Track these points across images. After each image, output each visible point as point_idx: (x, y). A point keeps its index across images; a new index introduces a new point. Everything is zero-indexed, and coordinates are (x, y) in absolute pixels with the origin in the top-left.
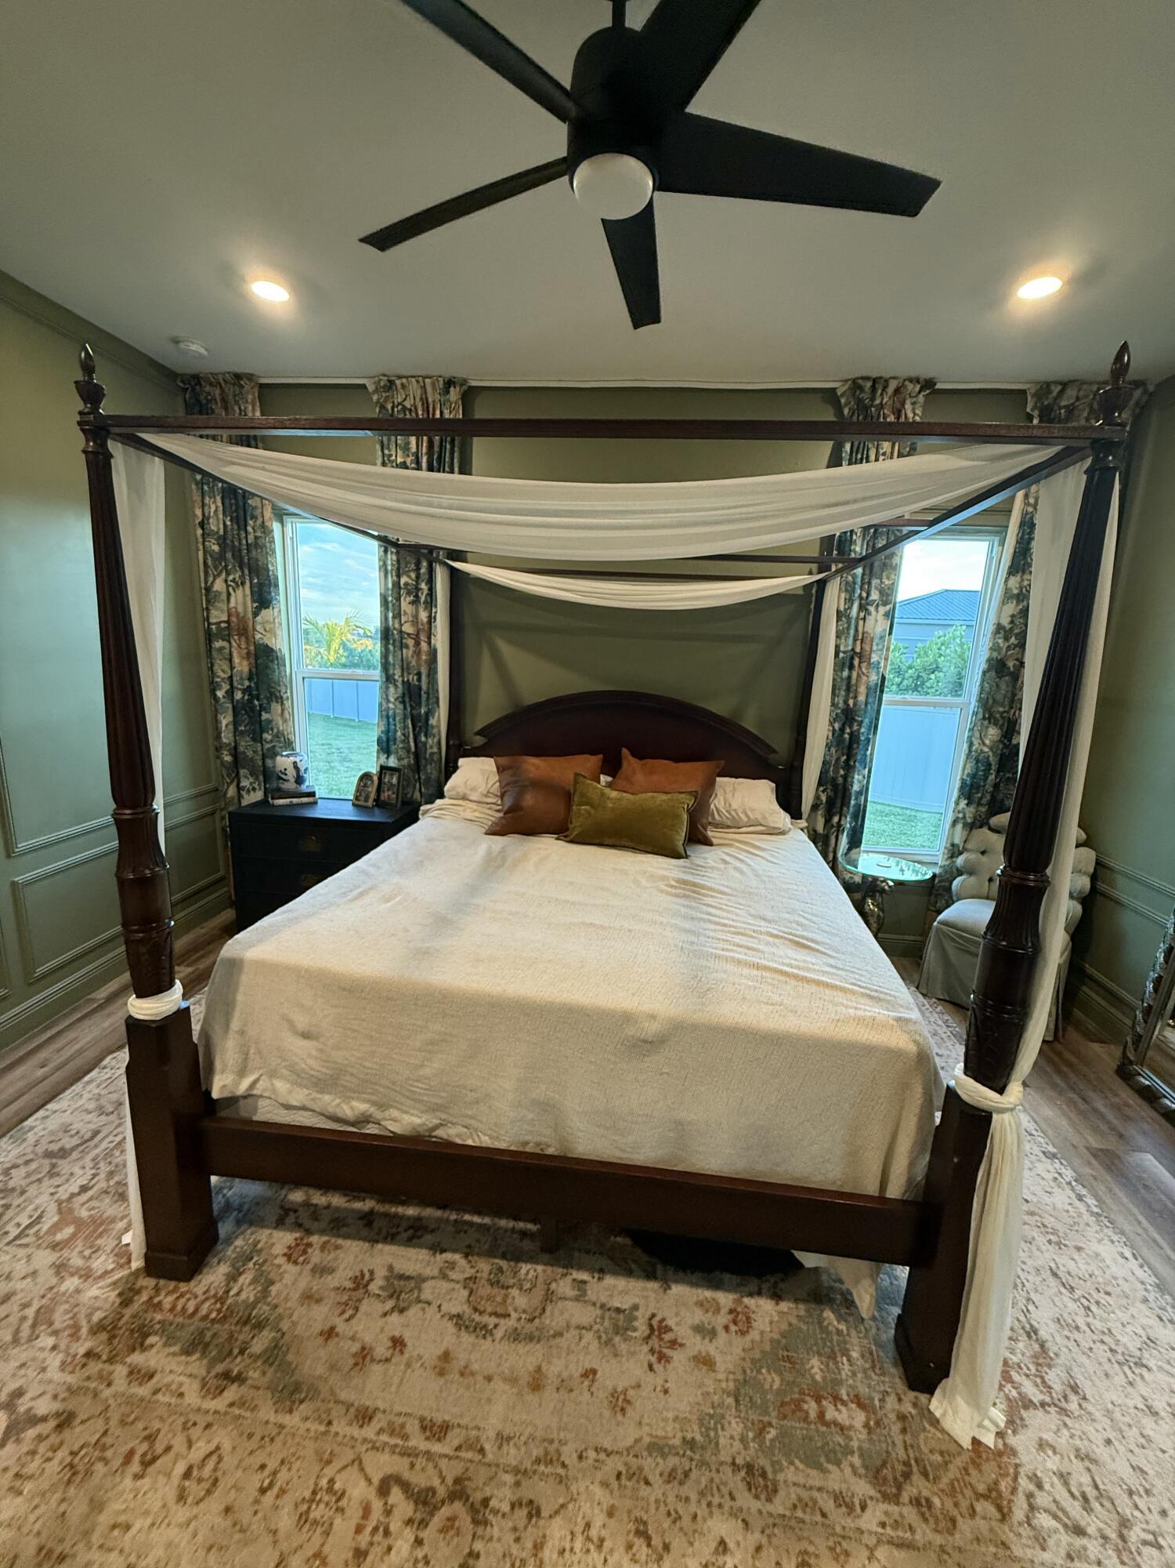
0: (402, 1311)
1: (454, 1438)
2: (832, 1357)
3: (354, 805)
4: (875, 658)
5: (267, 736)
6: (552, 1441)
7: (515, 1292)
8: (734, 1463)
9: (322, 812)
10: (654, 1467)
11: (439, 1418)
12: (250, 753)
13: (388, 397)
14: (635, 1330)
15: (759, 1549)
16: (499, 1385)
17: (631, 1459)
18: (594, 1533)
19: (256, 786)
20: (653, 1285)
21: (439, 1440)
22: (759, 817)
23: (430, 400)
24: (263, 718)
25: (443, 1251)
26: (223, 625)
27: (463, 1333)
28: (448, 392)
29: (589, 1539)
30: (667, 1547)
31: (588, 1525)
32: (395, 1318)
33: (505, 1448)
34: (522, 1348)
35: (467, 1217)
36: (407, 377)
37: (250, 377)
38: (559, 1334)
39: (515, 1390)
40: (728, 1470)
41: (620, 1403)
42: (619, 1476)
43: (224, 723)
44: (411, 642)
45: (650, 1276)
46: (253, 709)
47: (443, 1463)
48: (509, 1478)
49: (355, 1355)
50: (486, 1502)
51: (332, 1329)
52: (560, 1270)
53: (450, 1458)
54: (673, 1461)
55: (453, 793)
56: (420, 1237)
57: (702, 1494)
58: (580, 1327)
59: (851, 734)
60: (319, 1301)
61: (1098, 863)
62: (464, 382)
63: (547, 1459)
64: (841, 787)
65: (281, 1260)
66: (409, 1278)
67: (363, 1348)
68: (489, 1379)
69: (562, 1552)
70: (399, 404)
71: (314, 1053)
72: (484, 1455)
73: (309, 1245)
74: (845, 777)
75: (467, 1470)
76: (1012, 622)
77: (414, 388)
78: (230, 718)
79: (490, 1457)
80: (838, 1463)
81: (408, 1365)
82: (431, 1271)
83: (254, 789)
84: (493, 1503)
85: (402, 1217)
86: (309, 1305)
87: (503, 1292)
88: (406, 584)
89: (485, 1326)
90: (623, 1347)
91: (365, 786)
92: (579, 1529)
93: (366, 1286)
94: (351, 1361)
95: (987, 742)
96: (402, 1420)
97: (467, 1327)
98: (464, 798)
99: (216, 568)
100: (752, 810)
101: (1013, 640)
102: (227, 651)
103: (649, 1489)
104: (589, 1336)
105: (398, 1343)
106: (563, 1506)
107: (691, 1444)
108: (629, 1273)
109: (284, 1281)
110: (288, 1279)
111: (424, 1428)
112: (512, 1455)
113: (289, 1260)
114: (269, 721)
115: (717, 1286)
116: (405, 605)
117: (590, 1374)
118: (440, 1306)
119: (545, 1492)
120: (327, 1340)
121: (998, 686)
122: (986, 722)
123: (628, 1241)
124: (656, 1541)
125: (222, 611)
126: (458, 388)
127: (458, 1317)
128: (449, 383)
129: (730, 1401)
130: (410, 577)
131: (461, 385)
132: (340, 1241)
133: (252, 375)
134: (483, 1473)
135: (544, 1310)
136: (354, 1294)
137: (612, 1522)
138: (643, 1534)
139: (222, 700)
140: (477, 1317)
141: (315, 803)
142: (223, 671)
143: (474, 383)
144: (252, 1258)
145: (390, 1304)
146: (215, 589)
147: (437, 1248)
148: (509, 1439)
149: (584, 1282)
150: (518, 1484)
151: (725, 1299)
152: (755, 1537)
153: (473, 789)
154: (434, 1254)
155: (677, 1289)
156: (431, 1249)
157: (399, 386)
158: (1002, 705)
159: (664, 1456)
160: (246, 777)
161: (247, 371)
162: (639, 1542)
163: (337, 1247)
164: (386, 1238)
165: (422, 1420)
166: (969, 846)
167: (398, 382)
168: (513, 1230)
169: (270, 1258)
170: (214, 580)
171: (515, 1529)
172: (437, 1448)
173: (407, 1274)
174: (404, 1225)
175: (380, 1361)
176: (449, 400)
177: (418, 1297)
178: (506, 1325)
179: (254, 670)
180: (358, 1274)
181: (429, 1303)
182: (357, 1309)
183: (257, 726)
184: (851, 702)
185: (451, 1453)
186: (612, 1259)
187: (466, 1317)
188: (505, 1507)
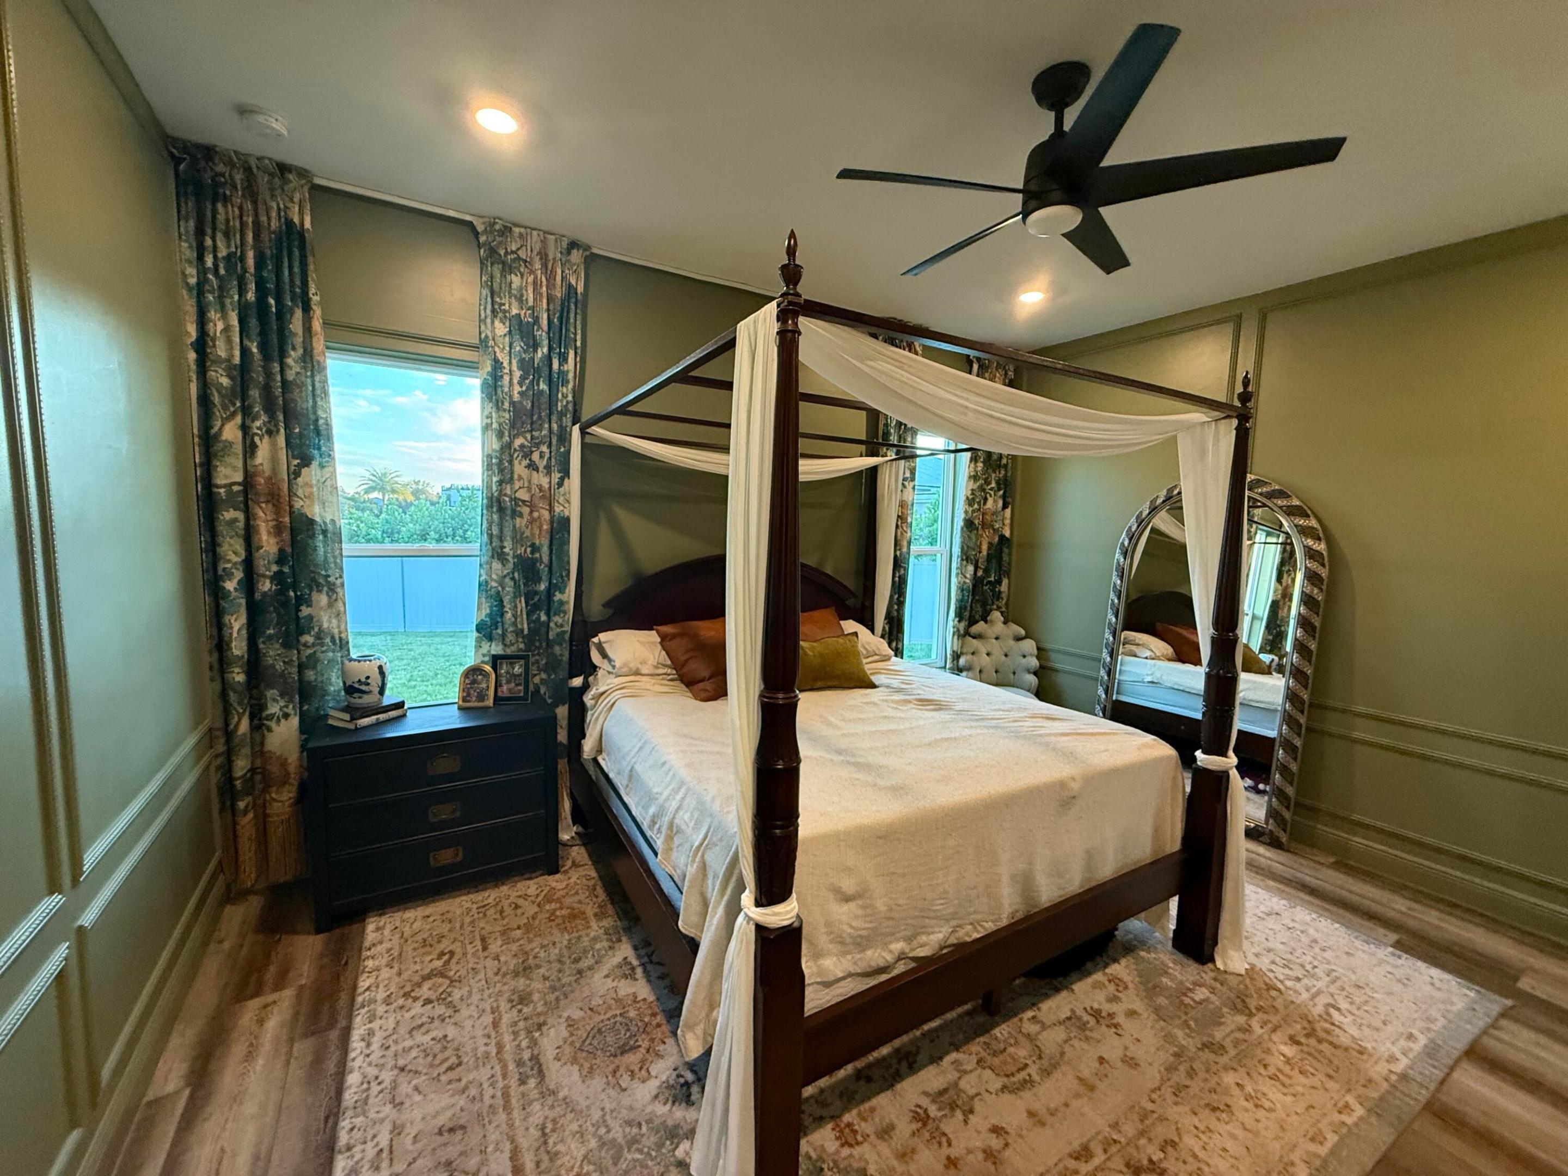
0: (971, 1111)
1: (1097, 1148)
2: (1166, 973)
3: (459, 708)
4: (909, 520)
5: (308, 639)
6: (1133, 1107)
7: (1011, 1050)
8: (1199, 1049)
9: (414, 725)
10: (1180, 1076)
11: (1076, 1145)
12: (280, 666)
13: (500, 243)
14: (1088, 1022)
15: (1248, 1074)
16: (1075, 1103)
17: (1168, 1083)
18: (1202, 1128)
19: (290, 710)
20: (1064, 994)
21: (1092, 1157)
22: (875, 648)
23: (551, 257)
24: (302, 614)
25: (941, 1058)
26: (236, 488)
27: (1021, 1093)
28: (569, 253)
29: (1203, 1132)
30: (1228, 1106)
31: (1196, 1128)
32: (973, 1119)
33: (1122, 1130)
34: (1057, 1074)
35: (926, 1027)
36: (526, 228)
37: (303, 173)
38: (1062, 1054)
39: (1086, 1099)
40: (1201, 1053)
41: (1131, 1062)
42: (1175, 1094)
43: (236, 626)
44: (525, 510)
45: (1057, 990)
46: (285, 604)
47: (1109, 1164)
48: (1143, 1141)
49: (986, 1159)
50: (1151, 1161)
51: (948, 1158)
52: (1015, 1020)
53: (1109, 1159)
54: (1182, 1068)
55: (625, 670)
56: (915, 1062)
57: (1208, 1071)
58: (1066, 1042)
59: (900, 577)
60: (913, 1151)
61: (1038, 649)
62: (587, 248)
63: (1144, 1116)
64: (896, 620)
65: (846, 1151)
66: (945, 1090)
67: (985, 1152)
68: (1066, 1105)
69: (1204, 1148)
70: (512, 252)
71: (860, 912)
72: (1120, 1142)
73: (849, 1125)
74: (898, 611)
75: (1123, 1156)
76: (973, 494)
77: (534, 240)
78: (243, 619)
79: (1123, 1140)
80: (1223, 1016)
81: (1020, 1136)
82: (952, 1076)
83: (286, 716)
84: (1155, 1158)
85: (884, 1059)
86: (912, 1159)
87: (1005, 1054)
88: (522, 446)
89: (1025, 1080)
90: (1095, 1035)
91: (474, 682)
92: (1195, 1131)
93: (928, 1117)
94: (989, 1164)
95: (968, 576)
96: (1061, 1166)
97: (1018, 1089)
98: (637, 673)
99: (225, 408)
100: (868, 643)
101: (976, 506)
102: (241, 524)
103: (1191, 1089)
104: (1076, 1042)
105: (997, 1130)
106: (1177, 1129)
107: (1176, 1055)
108: (1046, 996)
109: (871, 1161)
110: (872, 1157)
111: (1077, 1159)
112: (1129, 1129)
113: (851, 1146)
114: (310, 617)
115: (1089, 974)
116: (520, 468)
117: (1101, 1060)
118: (987, 1091)
119: (1162, 1131)
120: (956, 1167)
121: (969, 537)
122: (965, 562)
123: (1023, 979)
124: (1222, 1107)
125: (234, 468)
126: (581, 252)
127: (1004, 1088)
128: (573, 245)
129: (1162, 1023)
130: (526, 438)
131: (585, 250)
132: (867, 1105)
133: (306, 170)
134: (1131, 1150)
135: (1037, 1046)
136: (929, 1127)
137: (1200, 1116)
138: (1215, 1109)
139: (234, 594)
140: (1013, 1079)
141: (404, 716)
142: (235, 553)
143: (595, 251)
144: (822, 1169)
145: (959, 1114)
146: (224, 438)
147: (936, 1059)
148: (1117, 1123)
149: (1034, 1017)
150: (1150, 1140)
151: (1098, 976)
152: (1242, 1071)
153: (643, 662)
154: (938, 1064)
155: (1077, 987)
156: (931, 1063)
157: (516, 235)
158: (974, 550)
159: (1176, 1069)
160: (275, 700)
161: (300, 165)
162: (1218, 1114)
163: (872, 1110)
164: (895, 1080)
165: (1070, 1156)
166: (965, 650)
167: (517, 230)
168: (960, 1016)
169: (836, 1158)
170: (223, 425)
171: (1177, 1159)
172: (1096, 1161)
173: (941, 1088)
174: (894, 1061)
175: (1004, 1148)
176: (569, 261)
177: (968, 1096)
178: (1033, 1070)
179: (289, 550)
180: (912, 1114)
181: (978, 1094)
182: (944, 1134)
183: (293, 627)
184: (898, 553)
185: (1106, 1156)
186: (1029, 994)
187: (1008, 1084)
188: (1162, 1155)
